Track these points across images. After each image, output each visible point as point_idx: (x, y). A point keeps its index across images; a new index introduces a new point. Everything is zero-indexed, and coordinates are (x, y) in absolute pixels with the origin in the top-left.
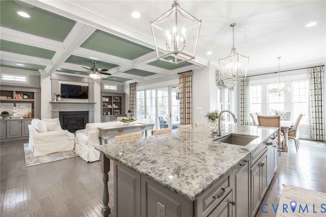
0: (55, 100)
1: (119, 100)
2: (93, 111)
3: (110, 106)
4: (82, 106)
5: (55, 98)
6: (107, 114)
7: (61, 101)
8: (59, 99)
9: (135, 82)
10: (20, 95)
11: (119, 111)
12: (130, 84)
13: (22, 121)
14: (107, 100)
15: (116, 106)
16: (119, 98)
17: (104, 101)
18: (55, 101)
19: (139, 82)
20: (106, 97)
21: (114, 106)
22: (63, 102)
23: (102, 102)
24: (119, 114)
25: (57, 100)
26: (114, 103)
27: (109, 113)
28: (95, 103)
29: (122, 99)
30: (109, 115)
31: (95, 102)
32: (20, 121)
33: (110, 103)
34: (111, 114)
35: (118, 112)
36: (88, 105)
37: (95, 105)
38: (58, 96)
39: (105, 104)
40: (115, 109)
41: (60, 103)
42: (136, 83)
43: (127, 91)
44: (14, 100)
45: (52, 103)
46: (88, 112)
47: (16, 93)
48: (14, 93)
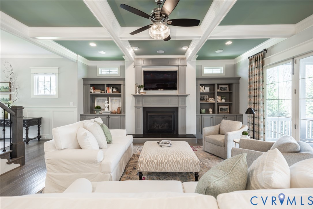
0: (138, 92)
1: (228, 89)
2: (184, 108)
3: (211, 100)
4: (170, 100)
5: (138, 90)
6: (207, 112)
7: (143, 94)
8: (142, 90)
9: (262, 50)
10: (110, 88)
11: (227, 107)
12: (249, 57)
13: (110, 117)
14: (207, 90)
15: (222, 99)
16: (227, 86)
17: (202, 91)
18: (138, 94)
19: (272, 47)
20: (205, 85)
21: (219, 99)
22: (146, 94)
23: (199, 94)
24: (228, 112)
25: (140, 93)
26: (219, 94)
27: (210, 110)
28: (187, 96)
29: (234, 87)
30: (211, 113)
31: (187, 93)
32: (108, 117)
33: (212, 95)
34: (214, 112)
35: (225, 110)
36: (177, 98)
37: (187, 98)
39: (205, 96)
40: (219, 104)
42: (265, 50)
43: (244, 72)
44: (105, 93)
45: (135, 96)
46: (177, 108)
47: (107, 87)
48: (105, 86)
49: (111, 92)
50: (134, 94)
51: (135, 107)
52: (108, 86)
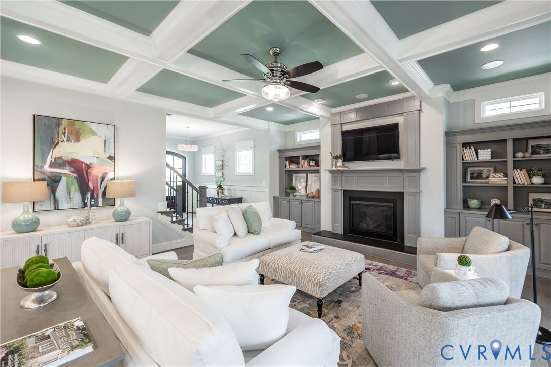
0: (334, 166)
2: (417, 194)
3: (497, 179)
5: (334, 163)
7: (341, 169)
8: (340, 163)
10: (306, 160)
13: (303, 202)
14: (485, 154)
15: (531, 175)
18: (334, 168)
21: (519, 177)
22: (345, 169)
23: (460, 165)
25: (336, 166)
26: (520, 164)
31: (422, 166)
32: (300, 201)
33: (498, 166)
36: (401, 175)
37: (423, 175)
38: (336, 158)
40: (523, 189)
41: (343, 172)
44: (300, 168)
45: (331, 172)
46: (402, 194)
47: (303, 159)
48: (301, 158)
49: (307, 167)
50: (330, 169)
51: (332, 189)
52: (305, 157)
